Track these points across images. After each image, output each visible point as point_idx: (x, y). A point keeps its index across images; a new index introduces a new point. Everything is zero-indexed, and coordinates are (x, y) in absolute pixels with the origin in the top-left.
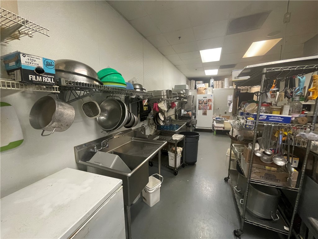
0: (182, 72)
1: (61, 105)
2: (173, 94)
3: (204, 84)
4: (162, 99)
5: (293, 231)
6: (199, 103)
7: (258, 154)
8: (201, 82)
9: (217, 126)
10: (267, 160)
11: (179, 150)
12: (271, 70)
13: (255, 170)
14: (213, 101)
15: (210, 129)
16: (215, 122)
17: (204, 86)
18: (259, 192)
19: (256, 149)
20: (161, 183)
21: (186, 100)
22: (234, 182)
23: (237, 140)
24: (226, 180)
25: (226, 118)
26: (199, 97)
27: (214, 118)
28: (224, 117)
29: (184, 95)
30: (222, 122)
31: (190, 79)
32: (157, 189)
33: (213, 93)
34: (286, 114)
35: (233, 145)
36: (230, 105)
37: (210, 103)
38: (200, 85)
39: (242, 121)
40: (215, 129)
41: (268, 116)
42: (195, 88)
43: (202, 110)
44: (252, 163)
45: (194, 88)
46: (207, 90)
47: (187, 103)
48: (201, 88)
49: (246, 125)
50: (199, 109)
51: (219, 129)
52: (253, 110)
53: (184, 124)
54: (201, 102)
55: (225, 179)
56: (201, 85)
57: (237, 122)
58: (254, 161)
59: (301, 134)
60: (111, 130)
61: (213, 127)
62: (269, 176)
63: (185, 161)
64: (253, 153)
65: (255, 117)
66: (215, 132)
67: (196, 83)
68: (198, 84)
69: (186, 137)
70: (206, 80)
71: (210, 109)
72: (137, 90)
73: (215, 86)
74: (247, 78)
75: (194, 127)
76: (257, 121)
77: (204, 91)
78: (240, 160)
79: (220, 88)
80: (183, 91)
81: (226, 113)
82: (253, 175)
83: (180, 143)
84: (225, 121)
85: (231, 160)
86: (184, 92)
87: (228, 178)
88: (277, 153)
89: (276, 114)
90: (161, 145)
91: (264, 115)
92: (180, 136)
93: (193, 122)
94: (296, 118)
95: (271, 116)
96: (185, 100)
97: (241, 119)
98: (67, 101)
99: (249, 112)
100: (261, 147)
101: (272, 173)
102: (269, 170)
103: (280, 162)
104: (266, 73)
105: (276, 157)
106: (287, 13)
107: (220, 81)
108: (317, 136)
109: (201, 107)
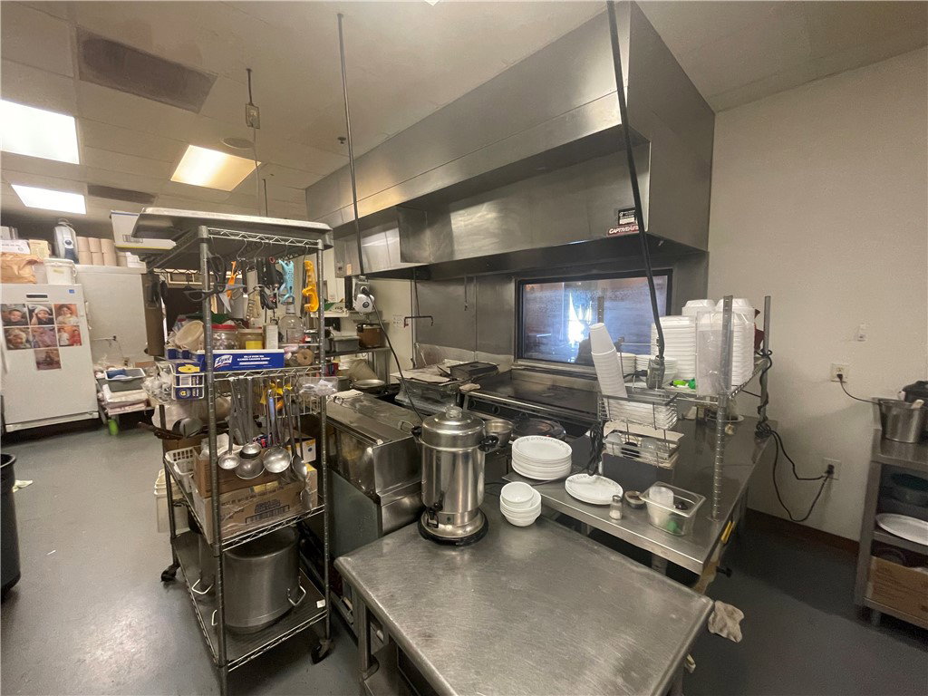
3: (24, 241)
5: (332, 598)
6: (8, 322)
7: (229, 464)
9: (117, 400)
10: (253, 471)
13: (230, 509)
14: (82, 312)
15: (88, 417)
16: (106, 387)
18: (254, 560)
19: (220, 452)
23: (179, 437)
24: (168, 578)
27: (100, 375)
28: (143, 365)
30: (134, 384)
33: (75, 280)
34: (273, 348)
35: (167, 457)
37: (71, 320)
40: (111, 412)
41: (235, 356)
43: (32, 350)
44: (219, 493)
48: (10, 258)
49: (178, 391)
50: (14, 344)
51: (129, 410)
52: (196, 343)
54: (16, 316)
56: (6, 245)
58: (224, 487)
59: (306, 387)
61: (100, 407)
62: (264, 508)
64: (214, 462)
65: (203, 363)
66: (114, 427)
71: (74, 341)
73: (82, 256)
76: (210, 375)
77: (27, 272)
78: (191, 496)
82: (227, 529)
85: (172, 504)
87: (176, 566)
88: (272, 443)
89: (253, 348)
94: (293, 353)
95: (242, 356)
97: (165, 374)
99: (187, 348)
100: (234, 440)
101: (270, 497)
102: (263, 494)
103: (279, 465)
104: (208, 241)
105: (270, 455)
106: (251, 104)
107: (103, 240)
108: (330, 385)
109: (24, 336)
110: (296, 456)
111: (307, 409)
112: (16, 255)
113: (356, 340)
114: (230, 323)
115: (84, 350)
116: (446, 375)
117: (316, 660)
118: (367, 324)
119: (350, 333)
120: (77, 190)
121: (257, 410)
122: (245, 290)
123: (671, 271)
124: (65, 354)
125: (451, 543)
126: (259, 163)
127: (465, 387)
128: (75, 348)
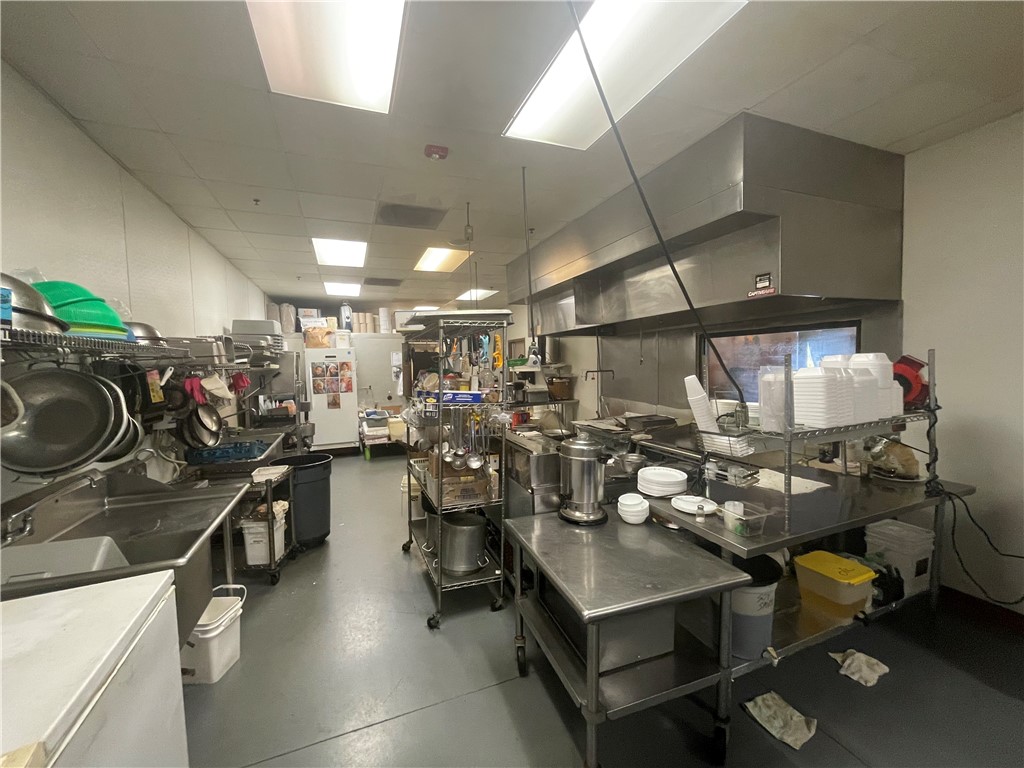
0: (249, 278)
2: (236, 348)
3: (324, 319)
4: (214, 366)
5: (506, 571)
6: (315, 375)
7: (448, 459)
8: (314, 311)
9: (371, 434)
10: (460, 466)
11: (280, 507)
12: (448, 323)
13: (448, 488)
14: (354, 368)
15: (353, 445)
16: (364, 424)
17: (326, 325)
18: (459, 528)
19: (444, 452)
20: (241, 604)
21: (277, 366)
22: (422, 540)
23: (417, 451)
24: (406, 548)
25: (392, 412)
26: (313, 356)
27: (361, 415)
28: (387, 408)
29: (272, 353)
30: (382, 422)
31: (276, 301)
32: (233, 621)
33: (351, 345)
34: (475, 391)
35: (412, 462)
36: (397, 377)
37: (348, 374)
38: (312, 319)
39: (420, 407)
40: (368, 443)
41: (454, 394)
42: (298, 328)
43: (325, 395)
44: (443, 477)
45: (293, 328)
46: (333, 336)
47: (279, 373)
48: (317, 331)
49: (426, 412)
50: (317, 390)
51: (378, 442)
52: (434, 386)
53: (278, 440)
54: (319, 371)
55: (403, 548)
56: (313, 321)
57: (412, 411)
58: (445, 474)
59: (494, 417)
61: (361, 440)
62: (466, 493)
63: (297, 537)
64: (441, 457)
65: (438, 397)
66: (368, 453)
67: (297, 314)
68: (305, 316)
69: (294, 469)
70: (329, 308)
71: (349, 389)
72: (140, 342)
73: (355, 326)
74: (421, 327)
75: (306, 445)
76: (441, 404)
77: (326, 340)
78: (425, 485)
79: (370, 333)
80: (266, 340)
81: (390, 398)
82: (445, 500)
83: (279, 490)
84: (391, 420)
85: (411, 498)
86: (270, 343)
87: (411, 541)
88: (473, 451)
89: (463, 390)
90: (234, 497)
91: (449, 393)
92: (275, 471)
93: (304, 430)
94: (487, 394)
95: (457, 394)
96: (273, 366)
97: (418, 404)
99: (428, 389)
100: (451, 447)
101: (469, 486)
102: (465, 483)
103: (475, 464)
104: (443, 327)
105: (470, 457)
106: (468, 225)
107: (368, 314)
108: (508, 416)
109: (322, 384)
110: (486, 461)
111: (494, 433)
112: (321, 328)
113: (545, 392)
114: (451, 374)
115: (353, 395)
116: (622, 425)
117: (494, 609)
118: (557, 378)
119: (542, 386)
120: (357, 282)
121: (465, 429)
122: (461, 355)
123: (860, 321)
124: (344, 398)
125: (577, 523)
126: (471, 253)
127: (635, 437)
128: (349, 393)
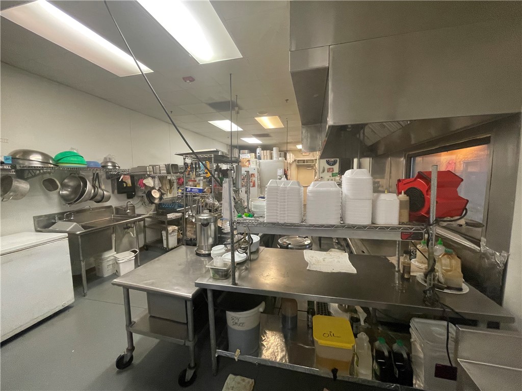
1: (18, 181)
3: (250, 154)
8: (246, 151)
14: (256, 176)
17: (249, 157)
20: (134, 255)
32: (129, 260)
37: (254, 179)
38: (245, 155)
41: (191, 189)
43: (244, 188)
46: (250, 162)
48: (245, 160)
54: (242, 178)
60: (71, 203)
67: (239, 153)
68: (242, 153)
70: (253, 149)
71: (254, 186)
72: (109, 167)
73: (262, 157)
79: (268, 160)
98: (26, 177)
107: (268, 151)
114: (193, 179)
126: (277, 117)
128: (254, 188)
